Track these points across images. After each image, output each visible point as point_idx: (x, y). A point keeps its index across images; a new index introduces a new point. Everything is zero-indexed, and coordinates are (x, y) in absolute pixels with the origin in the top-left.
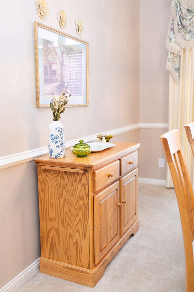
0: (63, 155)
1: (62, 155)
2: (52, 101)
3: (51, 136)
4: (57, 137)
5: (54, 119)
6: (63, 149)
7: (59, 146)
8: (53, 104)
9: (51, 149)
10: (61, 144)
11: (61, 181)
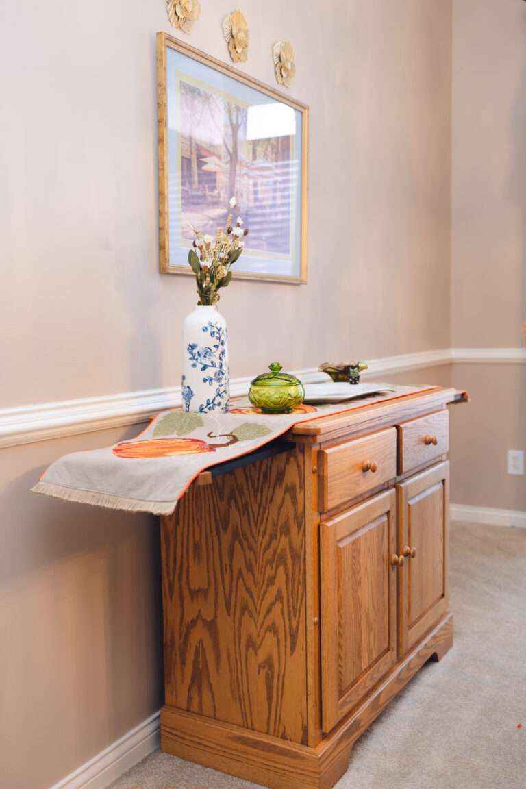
0: (221, 407)
1: (219, 404)
2: (195, 246)
3: (188, 349)
4: (208, 352)
5: (199, 299)
6: (222, 389)
7: (211, 380)
8: (198, 254)
9: (188, 387)
10: (219, 375)
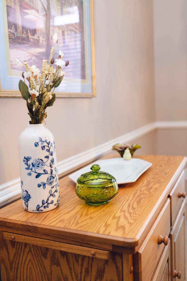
0: (54, 204)
1: (52, 202)
2: (23, 77)
3: (24, 161)
4: (40, 162)
5: (30, 120)
6: (53, 190)
7: (44, 184)
8: (27, 83)
9: (26, 191)
10: (50, 179)
11: (51, 269)
